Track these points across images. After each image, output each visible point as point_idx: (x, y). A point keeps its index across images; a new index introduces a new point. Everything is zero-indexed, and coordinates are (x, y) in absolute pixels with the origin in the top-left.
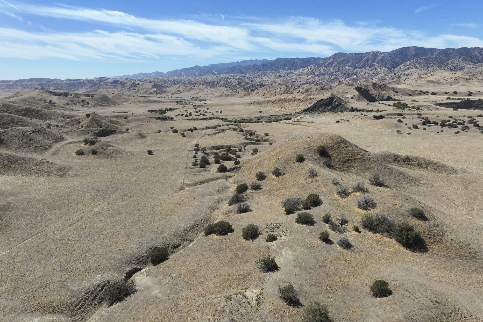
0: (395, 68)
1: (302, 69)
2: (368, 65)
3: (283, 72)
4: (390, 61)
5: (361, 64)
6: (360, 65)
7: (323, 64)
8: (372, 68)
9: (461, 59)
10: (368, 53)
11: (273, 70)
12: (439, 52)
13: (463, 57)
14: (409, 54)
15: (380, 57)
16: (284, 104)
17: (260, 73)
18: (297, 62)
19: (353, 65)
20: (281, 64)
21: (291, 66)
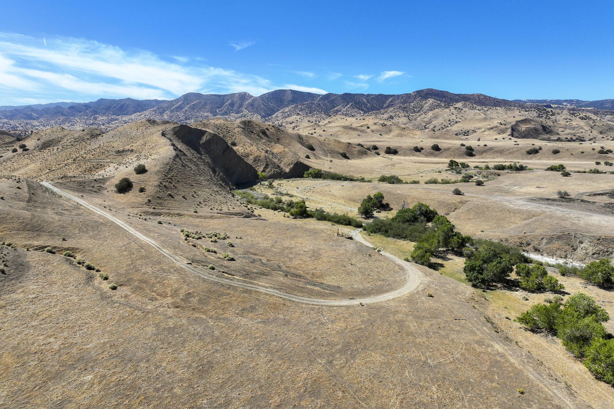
0: (270, 115)
1: (135, 114)
2: (234, 110)
3: (102, 118)
4: (262, 106)
5: (224, 109)
6: (222, 110)
7: (168, 108)
8: (240, 115)
9: (349, 106)
10: (233, 95)
11: (86, 116)
12: (321, 98)
13: (350, 104)
14: (285, 99)
15: (249, 101)
17: (60, 119)
18: (129, 104)
19: (213, 110)
20: (101, 107)
21: (118, 111)
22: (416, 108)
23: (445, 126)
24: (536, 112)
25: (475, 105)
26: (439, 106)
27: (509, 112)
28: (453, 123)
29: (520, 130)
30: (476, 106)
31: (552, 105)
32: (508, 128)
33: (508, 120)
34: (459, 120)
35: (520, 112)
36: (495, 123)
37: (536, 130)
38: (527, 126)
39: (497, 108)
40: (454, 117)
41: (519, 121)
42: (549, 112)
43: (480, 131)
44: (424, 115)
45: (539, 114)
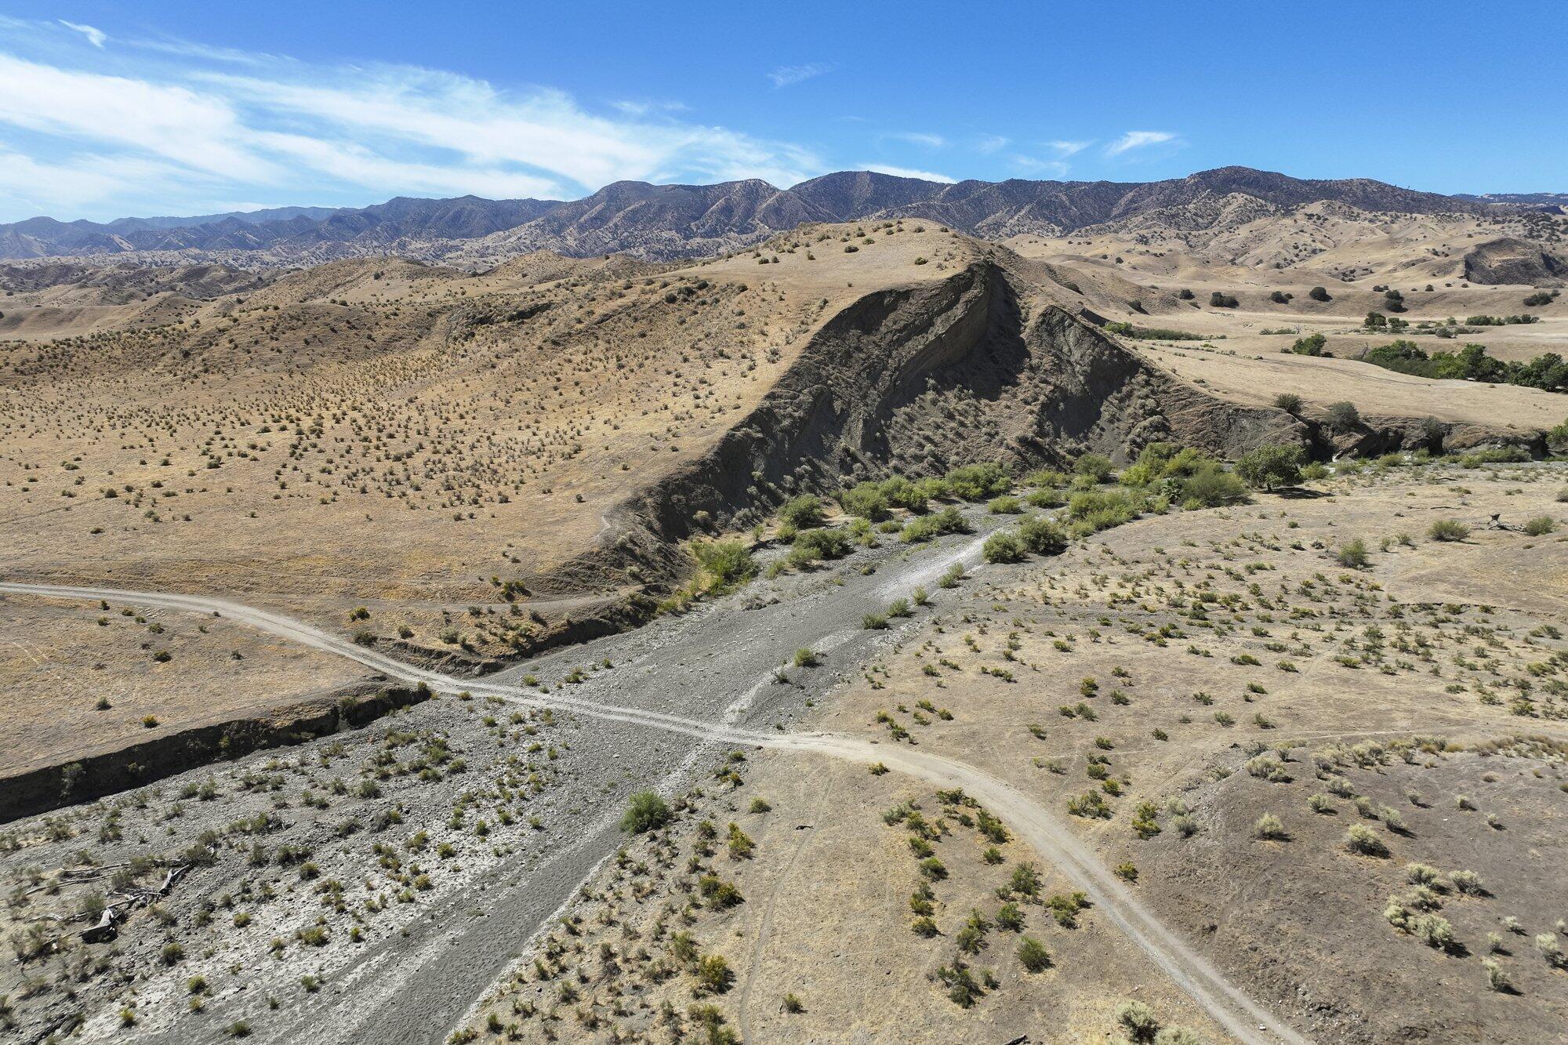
1: (494, 235)
2: (733, 225)
3: (418, 246)
4: (801, 214)
5: (709, 221)
6: (703, 225)
7: (571, 219)
9: (1023, 212)
10: (727, 187)
11: (376, 239)
12: (948, 193)
13: (1027, 208)
14: (856, 195)
15: (770, 201)
16: (332, 372)
17: (320, 248)
18: (472, 211)
19: (682, 225)
20: (408, 218)
21: (450, 227)
22: (1202, 217)
23: (1285, 259)
24: (1524, 225)
25: (1355, 210)
26: (1262, 212)
27: (1449, 226)
28: (1305, 253)
29: (1487, 266)
30: (1361, 211)
31: (1561, 207)
32: (1457, 263)
33: (1455, 244)
34: (1319, 246)
35: (1479, 225)
36: (1421, 250)
37: (1527, 265)
38: (1505, 258)
39: (1414, 215)
40: (1306, 238)
41: (1484, 246)
42: (1559, 225)
43: (1384, 269)
44: (1226, 234)
45: (1531, 230)
